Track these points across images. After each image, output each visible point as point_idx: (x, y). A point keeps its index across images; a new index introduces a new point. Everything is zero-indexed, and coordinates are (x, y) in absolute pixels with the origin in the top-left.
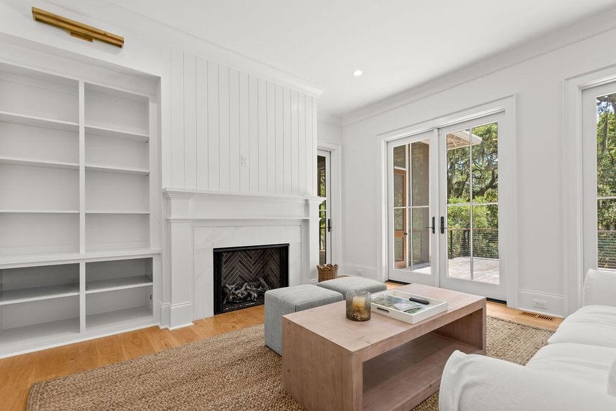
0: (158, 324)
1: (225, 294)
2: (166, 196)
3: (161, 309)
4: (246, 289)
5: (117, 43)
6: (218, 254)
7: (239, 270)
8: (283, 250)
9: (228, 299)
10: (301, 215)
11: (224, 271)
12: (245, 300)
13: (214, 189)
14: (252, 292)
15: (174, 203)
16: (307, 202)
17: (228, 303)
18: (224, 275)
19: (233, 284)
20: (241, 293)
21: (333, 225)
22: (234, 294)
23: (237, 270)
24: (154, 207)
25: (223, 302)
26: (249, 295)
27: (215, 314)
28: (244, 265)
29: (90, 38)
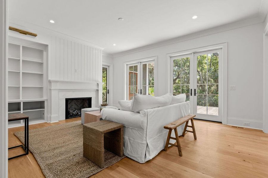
0: (47, 122)
1: (69, 113)
2: (50, 82)
3: (48, 117)
4: (77, 112)
5: (35, 35)
6: (67, 100)
7: (74, 106)
8: (89, 99)
9: (70, 115)
10: (96, 88)
11: (69, 106)
12: (76, 115)
13: (66, 80)
14: (78, 113)
15: (52, 84)
16: (98, 84)
17: (70, 116)
18: (69, 108)
19: (72, 110)
20: (75, 113)
21: (110, 92)
22: (72, 113)
23: (73, 105)
24: (45, 85)
25: (68, 115)
26: (78, 114)
27: (66, 119)
28: (76, 104)
29: (26, 34)
